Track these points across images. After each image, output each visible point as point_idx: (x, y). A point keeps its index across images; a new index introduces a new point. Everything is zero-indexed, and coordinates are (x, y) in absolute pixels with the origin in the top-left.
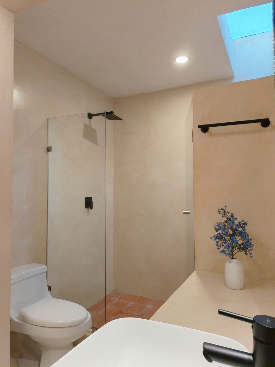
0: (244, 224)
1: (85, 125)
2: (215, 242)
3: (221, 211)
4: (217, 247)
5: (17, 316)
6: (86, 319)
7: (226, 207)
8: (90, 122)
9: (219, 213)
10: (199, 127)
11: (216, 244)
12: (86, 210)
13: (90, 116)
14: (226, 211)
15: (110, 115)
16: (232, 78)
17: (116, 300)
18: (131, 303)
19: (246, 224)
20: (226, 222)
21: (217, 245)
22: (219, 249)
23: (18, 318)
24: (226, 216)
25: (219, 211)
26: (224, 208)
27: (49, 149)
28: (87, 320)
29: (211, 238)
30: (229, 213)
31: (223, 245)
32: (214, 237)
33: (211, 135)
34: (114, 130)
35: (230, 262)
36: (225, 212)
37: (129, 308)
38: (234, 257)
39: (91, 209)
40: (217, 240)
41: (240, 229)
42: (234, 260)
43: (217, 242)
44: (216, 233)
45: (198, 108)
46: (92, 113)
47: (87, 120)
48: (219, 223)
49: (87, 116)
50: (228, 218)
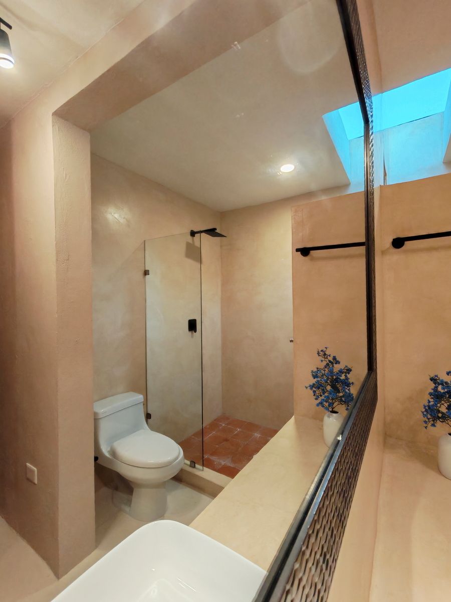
0: (347, 370)
1: (188, 244)
2: (312, 392)
3: (321, 353)
4: (315, 397)
5: (109, 449)
6: (177, 458)
7: (326, 348)
8: (193, 240)
9: (319, 355)
10: (298, 250)
11: (313, 394)
12: (190, 333)
13: (193, 234)
14: (327, 353)
15: (212, 232)
16: (347, 185)
17: (224, 425)
18: (239, 430)
19: (349, 371)
20: (326, 367)
22: (316, 399)
23: (109, 452)
24: (326, 359)
25: (318, 353)
27: (146, 273)
28: (179, 459)
29: (306, 388)
30: (330, 356)
31: (321, 396)
32: (310, 386)
33: (313, 259)
35: (329, 417)
36: (325, 354)
37: (236, 435)
38: (335, 409)
39: (195, 332)
40: (314, 389)
41: (343, 377)
42: (335, 415)
43: (314, 392)
44: (313, 381)
45: (297, 227)
46: (195, 230)
47: (189, 238)
48: (318, 368)
49: (189, 234)
50: (330, 361)
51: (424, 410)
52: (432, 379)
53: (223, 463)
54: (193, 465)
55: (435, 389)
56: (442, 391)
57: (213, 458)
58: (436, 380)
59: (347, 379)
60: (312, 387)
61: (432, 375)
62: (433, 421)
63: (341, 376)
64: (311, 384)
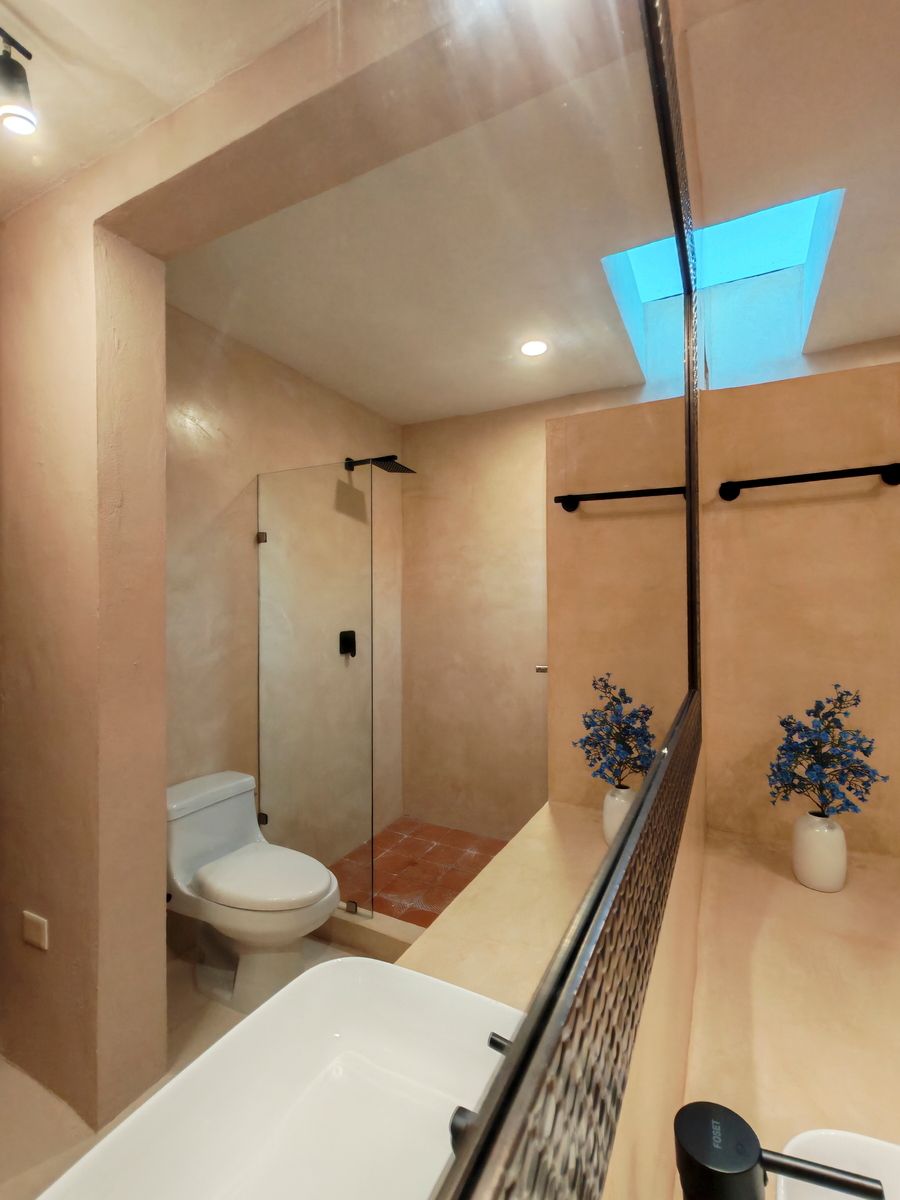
0: (645, 712)
1: (340, 484)
2: (583, 752)
3: (599, 683)
4: (589, 762)
5: (189, 881)
6: (327, 891)
7: (608, 674)
8: (350, 478)
9: (596, 688)
10: (558, 500)
11: (585, 755)
12: (343, 657)
13: (350, 465)
15: (388, 463)
16: (638, 385)
17: (406, 836)
18: (435, 843)
19: (648, 713)
20: (607, 708)
21: (588, 758)
22: (591, 765)
23: (190, 887)
24: (608, 695)
25: (594, 684)
26: (606, 677)
27: (260, 538)
28: (330, 894)
29: (575, 744)
30: (614, 688)
31: (600, 759)
32: (581, 741)
33: (586, 517)
35: (613, 795)
36: (606, 686)
37: (430, 853)
38: (622, 783)
39: (353, 655)
40: (587, 747)
41: (638, 725)
42: (623, 791)
43: (588, 752)
44: (585, 733)
45: (556, 457)
46: (355, 458)
47: (343, 473)
48: (594, 710)
49: (343, 465)
50: (614, 699)
51: (770, 773)
52: (783, 723)
53: (408, 905)
54: (352, 907)
55: (789, 740)
56: (800, 741)
57: (389, 897)
58: (789, 724)
59: (645, 727)
60: (585, 742)
61: (784, 716)
62: (785, 791)
63: (634, 723)
64: (584, 738)
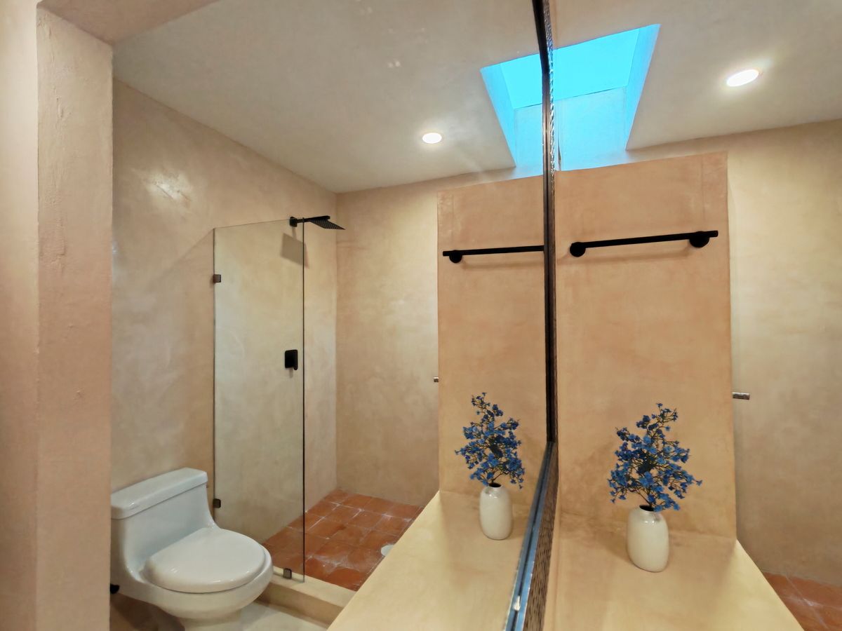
0: (512, 424)
3: (477, 400)
6: (261, 569)
7: (484, 394)
8: (294, 232)
9: (474, 404)
10: (445, 254)
11: (465, 460)
12: (287, 371)
13: (294, 222)
14: (486, 401)
15: (322, 221)
16: (511, 169)
17: (338, 505)
18: (360, 510)
19: (515, 424)
20: (483, 421)
21: (468, 462)
22: (470, 468)
23: (141, 574)
24: (484, 410)
25: (473, 401)
26: (482, 396)
27: (216, 279)
29: (457, 452)
30: (489, 405)
31: (477, 463)
32: (462, 450)
34: (337, 243)
35: (487, 493)
36: (482, 403)
37: (356, 518)
38: (495, 481)
39: (296, 368)
40: (467, 454)
42: (495, 489)
43: (468, 458)
45: (445, 221)
46: (298, 217)
47: (288, 229)
48: (472, 423)
49: (288, 222)
50: (489, 412)
51: (611, 478)
52: (620, 434)
53: (336, 564)
54: (288, 575)
55: (624, 447)
58: (625, 434)
59: (512, 436)
60: (464, 451)
61: (620, 429)
62: (622, 491)
63: (504, 433)
64: (464, 447)
